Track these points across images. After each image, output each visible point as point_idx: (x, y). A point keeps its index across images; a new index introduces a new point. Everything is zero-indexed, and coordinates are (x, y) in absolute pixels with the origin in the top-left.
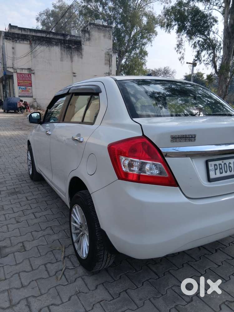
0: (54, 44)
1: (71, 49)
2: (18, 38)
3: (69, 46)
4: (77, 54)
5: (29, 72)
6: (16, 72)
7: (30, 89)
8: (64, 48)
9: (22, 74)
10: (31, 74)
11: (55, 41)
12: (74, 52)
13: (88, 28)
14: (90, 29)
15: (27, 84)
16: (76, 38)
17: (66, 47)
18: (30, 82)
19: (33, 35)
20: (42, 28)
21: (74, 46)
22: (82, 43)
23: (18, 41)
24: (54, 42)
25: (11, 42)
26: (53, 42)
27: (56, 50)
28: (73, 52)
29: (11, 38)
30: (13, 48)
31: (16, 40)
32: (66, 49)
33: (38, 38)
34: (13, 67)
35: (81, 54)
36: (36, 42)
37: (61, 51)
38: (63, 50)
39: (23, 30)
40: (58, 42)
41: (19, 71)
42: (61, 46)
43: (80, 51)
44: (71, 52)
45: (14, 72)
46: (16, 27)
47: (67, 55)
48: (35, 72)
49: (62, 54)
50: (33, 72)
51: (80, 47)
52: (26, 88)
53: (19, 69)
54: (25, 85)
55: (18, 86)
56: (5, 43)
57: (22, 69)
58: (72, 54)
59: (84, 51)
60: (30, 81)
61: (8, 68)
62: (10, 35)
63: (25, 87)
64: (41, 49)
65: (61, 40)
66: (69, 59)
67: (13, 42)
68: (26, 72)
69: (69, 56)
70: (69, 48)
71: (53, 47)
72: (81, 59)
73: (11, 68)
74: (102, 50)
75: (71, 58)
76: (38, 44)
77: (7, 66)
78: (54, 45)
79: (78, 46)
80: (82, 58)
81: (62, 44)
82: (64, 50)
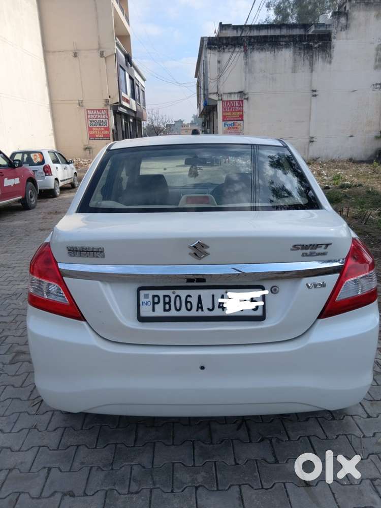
0: (282, 45)
1: (312, 50)
2: (227, 44)
3: (308, 44)
4: (322, 57)
5: (240, 97)
6: (222, 100)
7: (239, 125)
8: (300, 49)
9: (230, 101)
10: (242, 101)
11: (284, 40)
12: (317, 54)
13: (345, 8)
14: (350, 8)
15: (236, 116)
16: (326, 28)
17: (302, 47)
18: (241, 113)
19: (249, 37)
20: (274, 19)
21: (316, 44)
22: (333, 35)
23: (226, 50)
24: (282, 42)
25: (216, 52)
26: (280, 42)
27: (286, 55)
28: (315, 54)
29: (216, 46)
30: (219, 62)
31: (224, 49)
32: (302, 52)
33: (257, 40)
34: (217, 93)
35: (330, 56)
36: (253, 46)
37: (294, 55)
38: (298, 54)
39: (239, 29)
40: (290, 41)
41: (225, 98)
42: (295, 47)
43: (328, 51)
44: (311, 54)
45: (219, 100)
46: (229, 26)
47: (304, 60)
48: (250, 96)
49: (295, 60)
50: (246, 97)
51: (328, 43)
52: (234, 123)
53: (226, 94)
54: (232, 119)
55: (223, 121)
56: (208, 56)
57: (230, 94)
58: (313, 57)
59: (334, 50)
60: (240, 111)
61: (211, 94)
62: (215, 42)
63: (232, 122)
64: (261, 57)
65: (295, 37)
66: (307, 67)
67: (219, 51)
68: (235, 98)
69: (307, 62)
70: (309, 48)
71: (282, 50)
72: (328, 65)
73: (214, 93)
74: (371, 43)
75: (310, 65)
76: (257, 49)
77: (210, 91)
78: (282, 48)
79: (326, 42)
80: (330, 62)
81: (296, 43)
82: (300, 53)
